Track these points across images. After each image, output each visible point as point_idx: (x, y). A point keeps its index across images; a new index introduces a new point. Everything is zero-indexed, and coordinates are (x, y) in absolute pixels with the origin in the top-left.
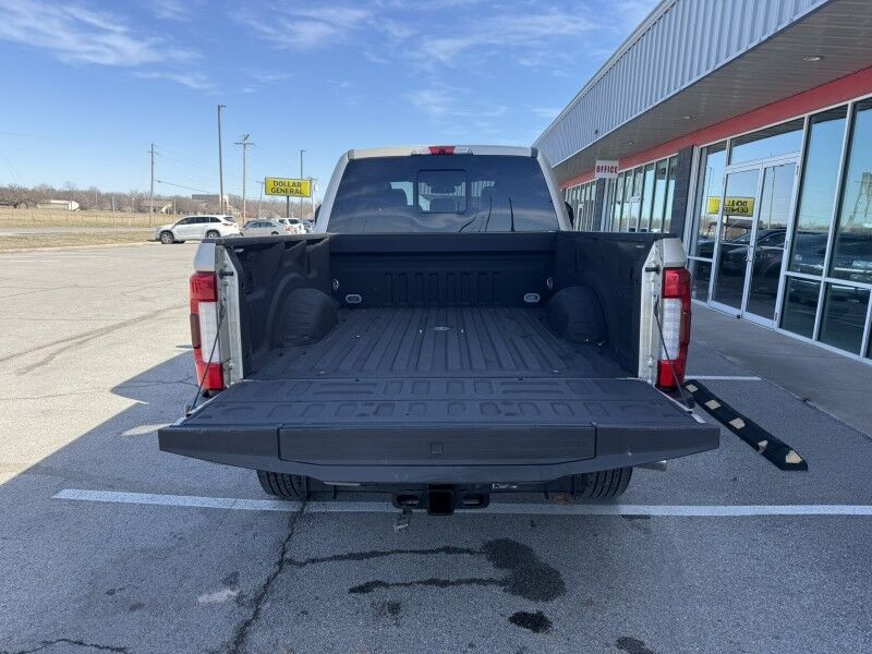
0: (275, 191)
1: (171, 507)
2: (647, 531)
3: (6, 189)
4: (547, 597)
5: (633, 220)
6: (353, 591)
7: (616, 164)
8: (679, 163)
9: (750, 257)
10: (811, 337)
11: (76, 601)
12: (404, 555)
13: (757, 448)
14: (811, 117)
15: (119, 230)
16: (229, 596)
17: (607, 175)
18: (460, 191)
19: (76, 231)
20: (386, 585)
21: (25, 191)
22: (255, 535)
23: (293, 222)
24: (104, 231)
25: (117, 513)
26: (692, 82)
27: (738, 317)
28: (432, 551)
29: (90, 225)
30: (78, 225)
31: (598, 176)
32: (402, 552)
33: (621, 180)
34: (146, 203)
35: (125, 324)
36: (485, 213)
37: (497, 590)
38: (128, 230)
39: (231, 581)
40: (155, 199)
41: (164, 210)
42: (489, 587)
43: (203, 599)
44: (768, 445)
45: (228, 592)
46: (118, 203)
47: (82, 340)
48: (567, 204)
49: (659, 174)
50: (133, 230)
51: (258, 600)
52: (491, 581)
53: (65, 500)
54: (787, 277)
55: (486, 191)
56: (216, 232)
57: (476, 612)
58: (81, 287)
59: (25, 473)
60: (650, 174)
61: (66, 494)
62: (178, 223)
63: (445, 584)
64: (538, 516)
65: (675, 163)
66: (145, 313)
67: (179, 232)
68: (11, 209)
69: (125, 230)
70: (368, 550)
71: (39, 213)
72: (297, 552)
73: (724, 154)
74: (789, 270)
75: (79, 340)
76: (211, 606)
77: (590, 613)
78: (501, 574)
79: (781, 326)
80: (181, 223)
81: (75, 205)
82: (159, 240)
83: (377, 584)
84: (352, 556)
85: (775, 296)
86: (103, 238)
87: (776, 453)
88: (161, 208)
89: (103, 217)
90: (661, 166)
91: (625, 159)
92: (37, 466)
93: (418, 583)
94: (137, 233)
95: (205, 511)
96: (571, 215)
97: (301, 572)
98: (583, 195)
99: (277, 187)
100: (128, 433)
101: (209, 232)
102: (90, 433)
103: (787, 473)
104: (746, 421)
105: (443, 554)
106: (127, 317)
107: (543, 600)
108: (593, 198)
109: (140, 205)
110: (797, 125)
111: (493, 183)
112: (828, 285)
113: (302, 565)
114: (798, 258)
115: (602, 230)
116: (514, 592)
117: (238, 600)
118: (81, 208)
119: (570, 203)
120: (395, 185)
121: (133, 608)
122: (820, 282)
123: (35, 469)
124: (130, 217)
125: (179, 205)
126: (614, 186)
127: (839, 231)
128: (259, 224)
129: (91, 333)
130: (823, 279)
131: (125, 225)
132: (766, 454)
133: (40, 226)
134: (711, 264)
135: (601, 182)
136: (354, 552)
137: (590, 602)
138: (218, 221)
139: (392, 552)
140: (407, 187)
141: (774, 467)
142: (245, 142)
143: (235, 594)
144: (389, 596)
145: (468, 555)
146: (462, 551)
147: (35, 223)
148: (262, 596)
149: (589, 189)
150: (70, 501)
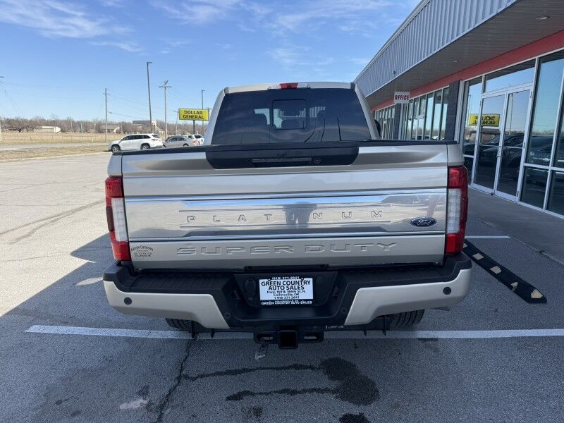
0: (186, 118)
1: (106, 337)
2: (436, 350)
3: (14, 120)
4: (367, 402)
5: (420, 131)
6: (229, 399)
7: (408, 94)
8: (450, 92)
9: (500, 154)
10: (542, 207)
11: (34, 410)
12: (265, 371)
13: (511, 288)
14: (540, 59)
15: (85, 145)
16: (142, 404)
17: (402, 102)
18: (303, 114)
19: (58, 146)
20: (253, 394)
21: (25, 121)
22: (162, 357)
23: (197, 137)
24: (76, 145)
25: (68, 342)
26: (459, 37)
27: (492, 194)
28: (285, 368)
29: (68, 142)
30: (59, 142)
31: (396, 102)
32: (264, 368)
33: (411, 104)
34: (103, 127)
35: (84, 208)
36: (321, 128)
37: (332, 397)
38: (92, 144)
39: (143, 393)
40: (109, 124)
41: (115, 131)
42: (325, 394)
43: (123, 407)
44: (518, 286)
45: (141, 401)
46: (85, 127)
47: (55, 219)
48: (376, 121)
49: (436, 100)
50: (94, 144)
51: (162, 407)
52: (327, 390)
53: (33, 333)
54: (525, 167)
55: (320, 114)
56: (148, 145)
57: (316, 414)
58: (59, 183)
59: (7, 314)
60: (431, 100)
61: (35, 329)
62: (123, 140)
63: (294, 392)
64: (359, 340)
65: (447, 92)
66: (98, 200)
67: (124, 145)
68: (17, 133)
69: (88, 145)
70: (240, 368)
71: (35, 135)
72: (190, 370)
73: (480, 85)
74: (526, 162)
75: (53, 219)
76: (128, 411)
77: (397, 414)
78: (334, 384)
79: (521, 200)
80: (125, 139)
81: (58, 129)
82: (111, 150)
83: (246, 393)
84: (229, 372)
85: (516, 180)
86: (74, 150)
87: (524, 291)
88: (113, 130)
89: (76, 136)
90: (438, 95)
91: (414, 91)
92: (17, 309)
93: (275, 392)
94: (97, 146)
95: (129, 340)
96: (379, 128)
97: (193, 384)
98: (386, 115)
99: (187, 115)
100: (80, 284)
101: (143, 145)
102: (54, 285)
103: (533, 305)
104: (502, 268)
105: (293, 370)
106: (87, 203)
107: (363, 404)
108: (393, 117)
109: (99, 128)
110: (531, 64)
111: (324, 108)
112: (553, 172)
113: (194, 379)
114: (532, 154)
115: (399, 139)
116: (343, 399)
117: (148, 407)
118: (62, 131)
119: (378, 120)
120: (257, 111)
121: (74, 415)
122: (548, 170)
123: (15, 311)
124: (93, 137)
125: (124, 128)
126: (406, 108)
127: (561, 135)
128: (175, 139)
129: (61, 214)
130: (550, 168)
131: (89, 142)
132: (517, 291)
133: (36, 143)
134: (473, 159)
135: (398, 106)
136: (231, 369)
137: (397, 405)
138: (148, 137)
139: (257, 369)
140: (265, 112)
141: (523, 301)
142: (165, 86)
143: (145, 402)
144: (254, 402)
145: (310, 371)
146: (307, 367)
147: (32, 142)
148: (165, 403)
149: (390, 111)
150: (36, 334)
